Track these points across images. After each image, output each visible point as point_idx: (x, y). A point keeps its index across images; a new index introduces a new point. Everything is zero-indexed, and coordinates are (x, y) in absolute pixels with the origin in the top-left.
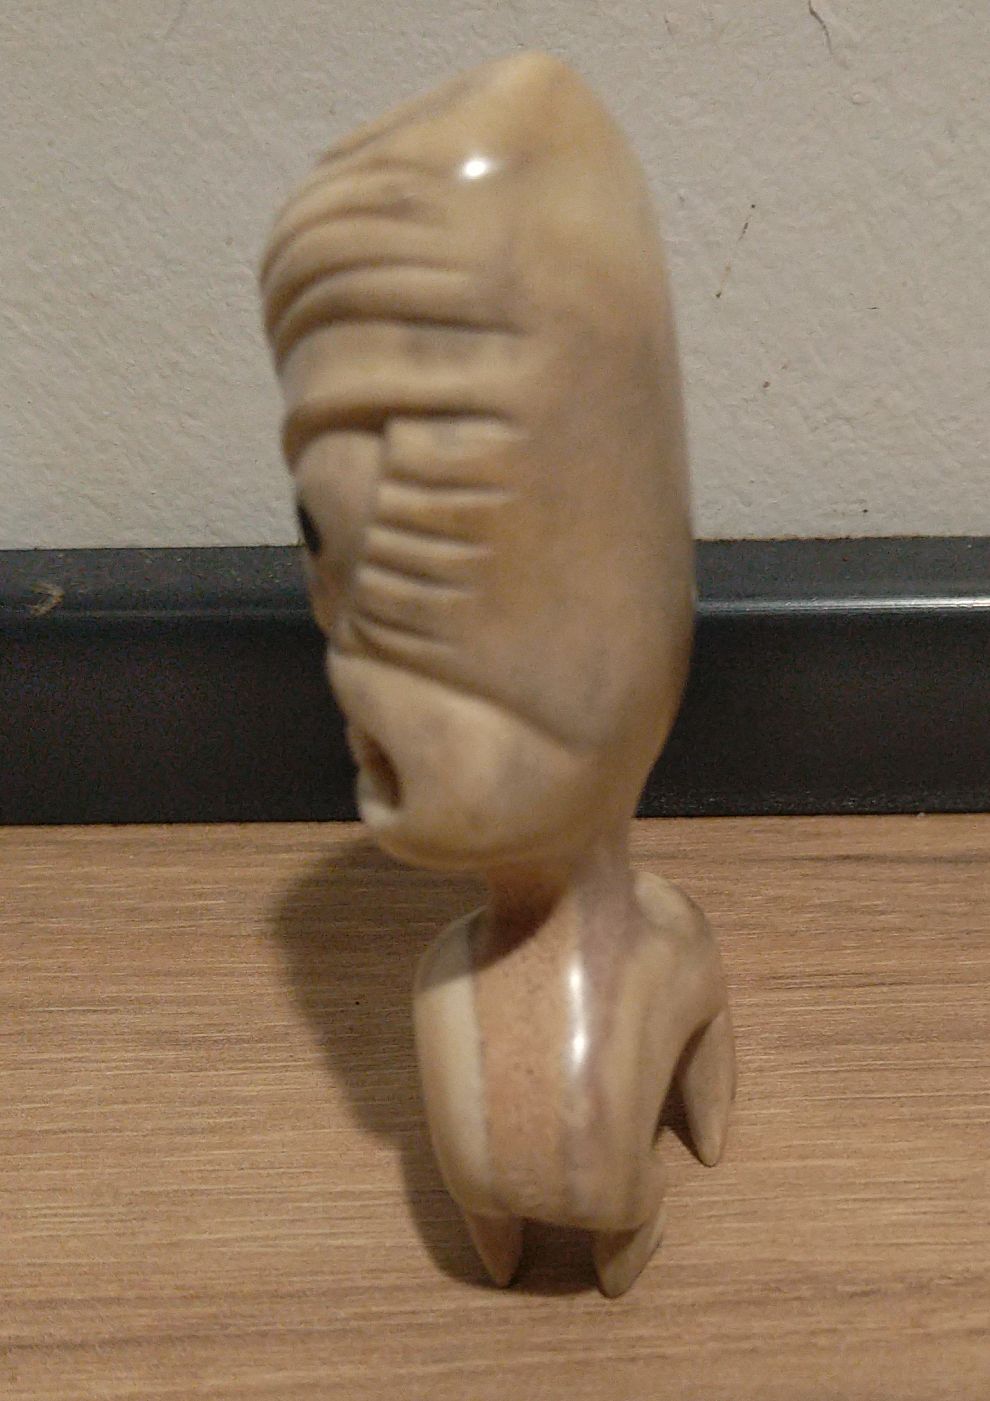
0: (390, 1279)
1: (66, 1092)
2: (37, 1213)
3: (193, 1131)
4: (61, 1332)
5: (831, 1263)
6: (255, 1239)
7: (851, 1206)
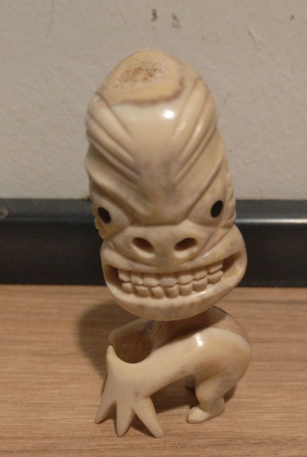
1: (7, 370)
4: (5, 448)
5: (248, 433)
7: (255, 414)
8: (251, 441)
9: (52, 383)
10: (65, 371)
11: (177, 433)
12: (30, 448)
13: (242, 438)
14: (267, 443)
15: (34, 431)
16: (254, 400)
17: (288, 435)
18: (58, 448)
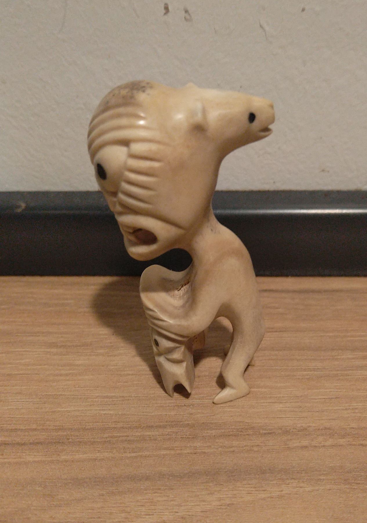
0: (120, 425)
1: (23, 361)
2: (12, 400)
3: (61, 375)
4: (18, 440)
5: (259, 423)
6: (79, 411)
7: (266, 404)
8: (261, 431)
9: (67, 375)
10: (80, 362)
11: (189, 424)
12: (43, 441)
13: (253, 428)
14: (277, 433)
15: (48, 422)
16: (265, 390)
17: (299, 425)
18: (70, 440)
